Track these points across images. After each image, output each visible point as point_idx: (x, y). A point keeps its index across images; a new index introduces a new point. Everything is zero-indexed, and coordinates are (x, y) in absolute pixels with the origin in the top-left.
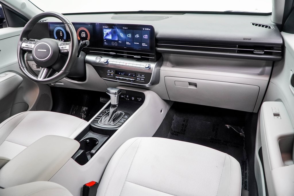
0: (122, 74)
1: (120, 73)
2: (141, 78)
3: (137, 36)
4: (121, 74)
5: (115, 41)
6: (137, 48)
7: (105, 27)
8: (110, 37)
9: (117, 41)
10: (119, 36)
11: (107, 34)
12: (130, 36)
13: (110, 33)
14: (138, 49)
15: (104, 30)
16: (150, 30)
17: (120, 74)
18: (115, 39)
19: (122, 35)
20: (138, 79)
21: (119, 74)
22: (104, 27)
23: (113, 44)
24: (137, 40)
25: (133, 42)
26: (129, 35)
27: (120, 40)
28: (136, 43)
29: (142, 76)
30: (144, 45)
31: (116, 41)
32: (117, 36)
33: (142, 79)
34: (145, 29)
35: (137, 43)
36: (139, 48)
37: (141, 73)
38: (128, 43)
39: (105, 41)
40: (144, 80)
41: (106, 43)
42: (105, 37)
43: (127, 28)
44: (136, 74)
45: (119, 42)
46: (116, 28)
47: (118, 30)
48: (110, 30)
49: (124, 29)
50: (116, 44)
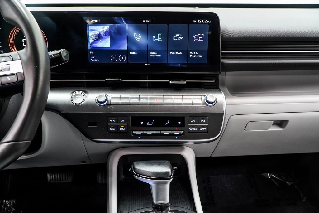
2: (198, 127)
3: (179, 37)
6: (177, 64)
7: (92, 21)
8: (106, 44)
11: (99, 37)
12: (160, 37)
13: (106, 34)
14: (179, 66)
16: (209, 22)
20: (191, 129)
22: (88, 21)
23: (113, 59)
24: (177, 46)
25: (168, 51)
26: (156, 37)
28: (174, 53)
29: (202, 121)
30: (194, 56)
33: (201, 129)
34: (197, 21)
35: (177, 53)
36: (180, 64)
37: (198, 116)
38: (153, 55)
39: (93, 53)
40: (205, 129)
41: (96, 59)
42: (92, 43)
43: (151, 21)
44: (186, 120)
45: (131, 53)
46: (123, 21)
47: (128, 27)
48: (107, 27)
49: (144, 23)
50: (123, 59)
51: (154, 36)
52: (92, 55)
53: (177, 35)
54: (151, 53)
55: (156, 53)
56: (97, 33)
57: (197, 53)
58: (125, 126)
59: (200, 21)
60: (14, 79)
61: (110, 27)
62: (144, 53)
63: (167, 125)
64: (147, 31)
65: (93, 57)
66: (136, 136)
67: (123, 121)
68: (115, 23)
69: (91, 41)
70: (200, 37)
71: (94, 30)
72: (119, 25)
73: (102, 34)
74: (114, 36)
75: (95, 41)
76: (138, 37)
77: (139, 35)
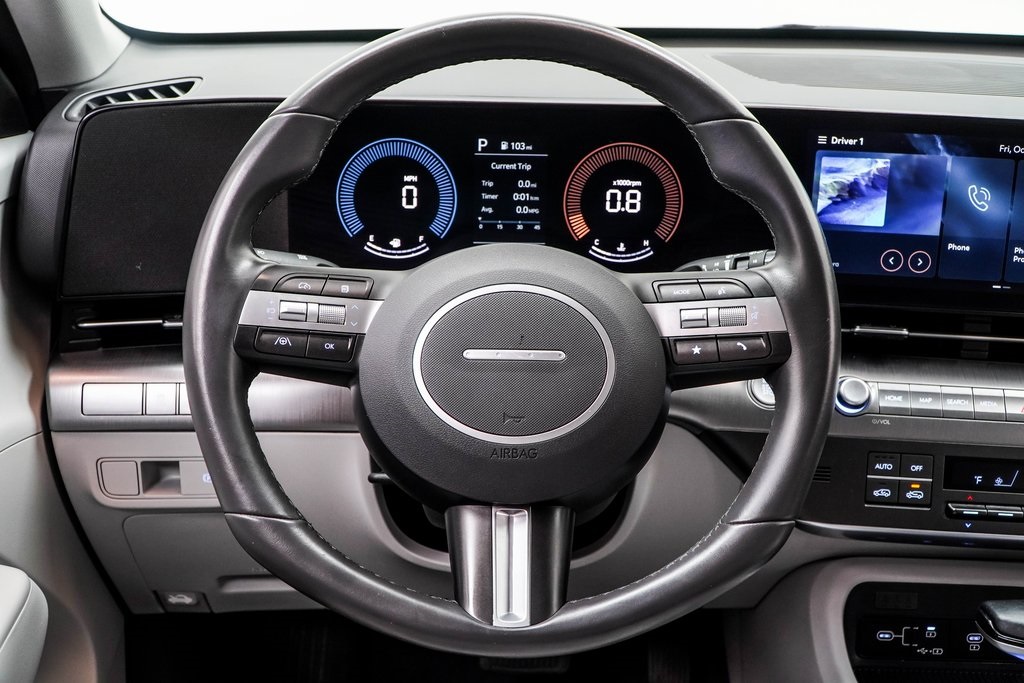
0: (999, 482)
1: (979, 479)
4: (988, 485)
5: (910, 243)
7: (835, 140)
8: (871, 215)
9: (936, 245)
10: (954, 206)
11: (851, 193)
13: (877, 183)
15: (827, 162)
17: (980, 487)
18: (915, 226)
19: (980, 197)
21: (973, 486)
22: (822, 140)
23: (889, 263)
27: (964, 232)
31: (922, 242)
32: (938, 209)
45: (951, 246)
46: (940, 146)
47: (951, 165)
48: (881, 163)
49: (1004, 155)
50: (921, 266)
54: (1018, 250)
71: (838, 170)
72: (923, 156)
73: (863, 183)
74: (901, 192)
75: (835, 203)
76: (982, 199)
77: (985, 191)
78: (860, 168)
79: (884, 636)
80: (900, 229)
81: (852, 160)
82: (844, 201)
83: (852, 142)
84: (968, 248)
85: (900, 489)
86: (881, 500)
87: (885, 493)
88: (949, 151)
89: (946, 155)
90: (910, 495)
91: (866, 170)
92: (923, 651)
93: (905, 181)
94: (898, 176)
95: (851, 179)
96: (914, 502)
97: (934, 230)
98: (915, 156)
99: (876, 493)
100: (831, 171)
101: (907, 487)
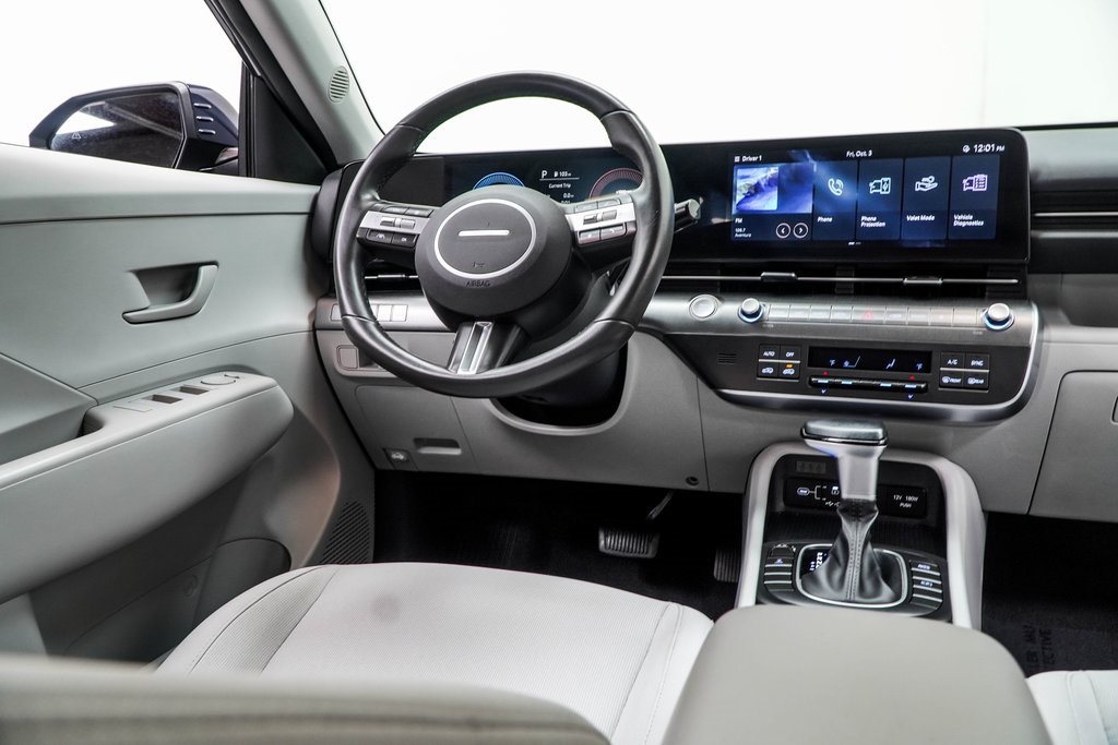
0: (846, 364)
1: (833, 362)
2: (965, 376)
3: (928, 184)
4: (839, 365)
5: (794, 219)
6: (921, 241)
7: (745, 159)
8: (769, 203)
9: (810, 219)
10: (820, 194)
11: (756, 190)
12: (884, 186)
13: (771, 182)
14: (928, 245)
15: (740, 172)
16: (1001, 149)
17: (834, 367)
18: (797, 208)
20: (945, 380)
21: (829, 366)
22: (737, 159)
23: (784, 233)
24: (923, 203)
25: (903, 215)
27: (827, 210)
28: (916, 218)
29: (973, 363)
30: (964, 224)
31: (803, 217)
32: (811, 195)
33: (972, 381)
34: (971, 148)
35: (923, 218)
36: (930, 241)
37: (964, 349)
38: (869, 222)
39: (739, 221)
40: (982, 381)
41: (746, 232)
42: (740, 203)
43: (867, 153)
44: (935, 359)
45: (820, 219)
46: (808, 156)
47: (815, 166)
48: (773, 170)
49: (851, 158)
50: (801, 233)
51: (871, 185)
52: (739, 226)
53: (924, 179)
54: (863, 218)
55: (875, 219)
56: (753, 181)
57: (971, 217)
58: (794, 366)
59: (980, 148)
60: (620, 231)
61: (780, 169)
62: (848, 219)
63: (890, 369)
64: (858, 174)
65: (740, 230)
66: (816, 389)
67: (791, 354)
68: (790, 160)
69: (739, 197)
70: (979, 182)
71: (747, 177)
72: (799, 164)
73: (763, 183)
74: (787, 187)
75: (746, 197)
76: (837, 187)
77: (839, 182)
78: (761, 174)
79: (803, 492)
80: (787, 210)
81: (755, 170)
82: (752, 195)
83: (755, 159)
84: (830, 220)
85: (779, 368)
86: (767, 375)
87: (769, 370)
88: (814, 159)
89: (811, 161)
90: (785, 372)
91: (764, 175)
92: (830, 504)
93: (788, 180)
94: (784, 177)
95: (755, 182)
96: (788, 377)
97: (807, 209)
98: (794, 164)
99: (764, 371)
100: (743, 177)
101: (784, 366)
